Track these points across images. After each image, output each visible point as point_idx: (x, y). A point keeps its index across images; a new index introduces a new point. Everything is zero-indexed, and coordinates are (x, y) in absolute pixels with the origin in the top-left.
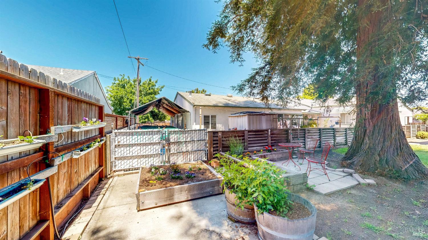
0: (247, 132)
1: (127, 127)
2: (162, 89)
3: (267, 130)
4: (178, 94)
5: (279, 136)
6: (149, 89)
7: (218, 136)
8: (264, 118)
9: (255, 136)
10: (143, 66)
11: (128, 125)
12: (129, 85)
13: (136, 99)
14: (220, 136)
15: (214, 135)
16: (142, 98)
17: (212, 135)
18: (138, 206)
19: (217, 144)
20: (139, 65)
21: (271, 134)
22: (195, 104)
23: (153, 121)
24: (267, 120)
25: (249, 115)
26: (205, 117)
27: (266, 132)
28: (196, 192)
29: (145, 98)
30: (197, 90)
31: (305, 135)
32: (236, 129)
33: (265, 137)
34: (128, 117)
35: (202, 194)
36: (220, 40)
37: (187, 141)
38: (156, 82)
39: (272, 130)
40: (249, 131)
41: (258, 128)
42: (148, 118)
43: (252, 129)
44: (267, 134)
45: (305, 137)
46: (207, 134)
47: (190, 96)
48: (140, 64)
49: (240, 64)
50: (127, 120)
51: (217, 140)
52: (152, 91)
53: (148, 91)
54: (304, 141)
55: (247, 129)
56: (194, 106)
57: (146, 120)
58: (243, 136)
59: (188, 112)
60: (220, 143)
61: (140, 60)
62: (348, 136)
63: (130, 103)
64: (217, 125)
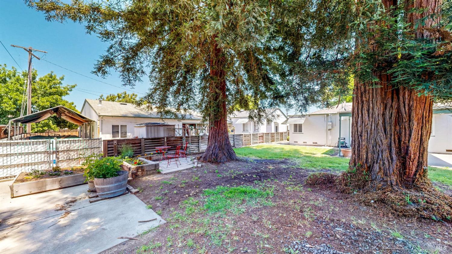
0: (144, 139)
1: (7, 138)
2: (73, 89)
3: (164, 138)
4: (86, 101)
5: (175, 142)
6: (51, 88)
7: (113, 144)
8: (162, 129)
9: (151, 143)
10: (39, 59)
11: (8, 136)
12: (13, 80)
13: (26, 99)
14: (115, 144)
15: (109, 143)
16: (38, 99)
17: (107, 143)
18: (12, 194)
19: (113, 150)
20: (31, 58)
21: (167, 141)
22: (100, 115)
23: (57, 129)
24: (164, 130)
25: (147, 126)
26: (113, 126)
27: (163, 139)
28: (70, 182)
29: (44, 99)
30: (125, 94)
31: (199, 140)
32: (137, 137)
33: (162, 143)
34: (8, 127)
35: (76, 183)
36: (108, 69)
37: (78, 150)
38: (62, 79)
39: (167, 138)
40: (145, 139)
41: (156, 137)
42: (48, 125)
43: (150, 137)
44: (164, 141)
45: (199, 142)
46: (102, 142)
47: (100, 105)
48: (33, 56)
49: (132, 87)
50: (6, 130)
51: (113, 147)
52: (53, 90)
53: (47, 90)
54: (198, 145)
55: (145, 137)
56: (99, 116)
57: (46, 128)
58: (140, 143)
59: (94, 121)
60: (115, 149)
61: (32, 52)
62: (235, 141)
63: (14, 104)
64: (127, 134)
